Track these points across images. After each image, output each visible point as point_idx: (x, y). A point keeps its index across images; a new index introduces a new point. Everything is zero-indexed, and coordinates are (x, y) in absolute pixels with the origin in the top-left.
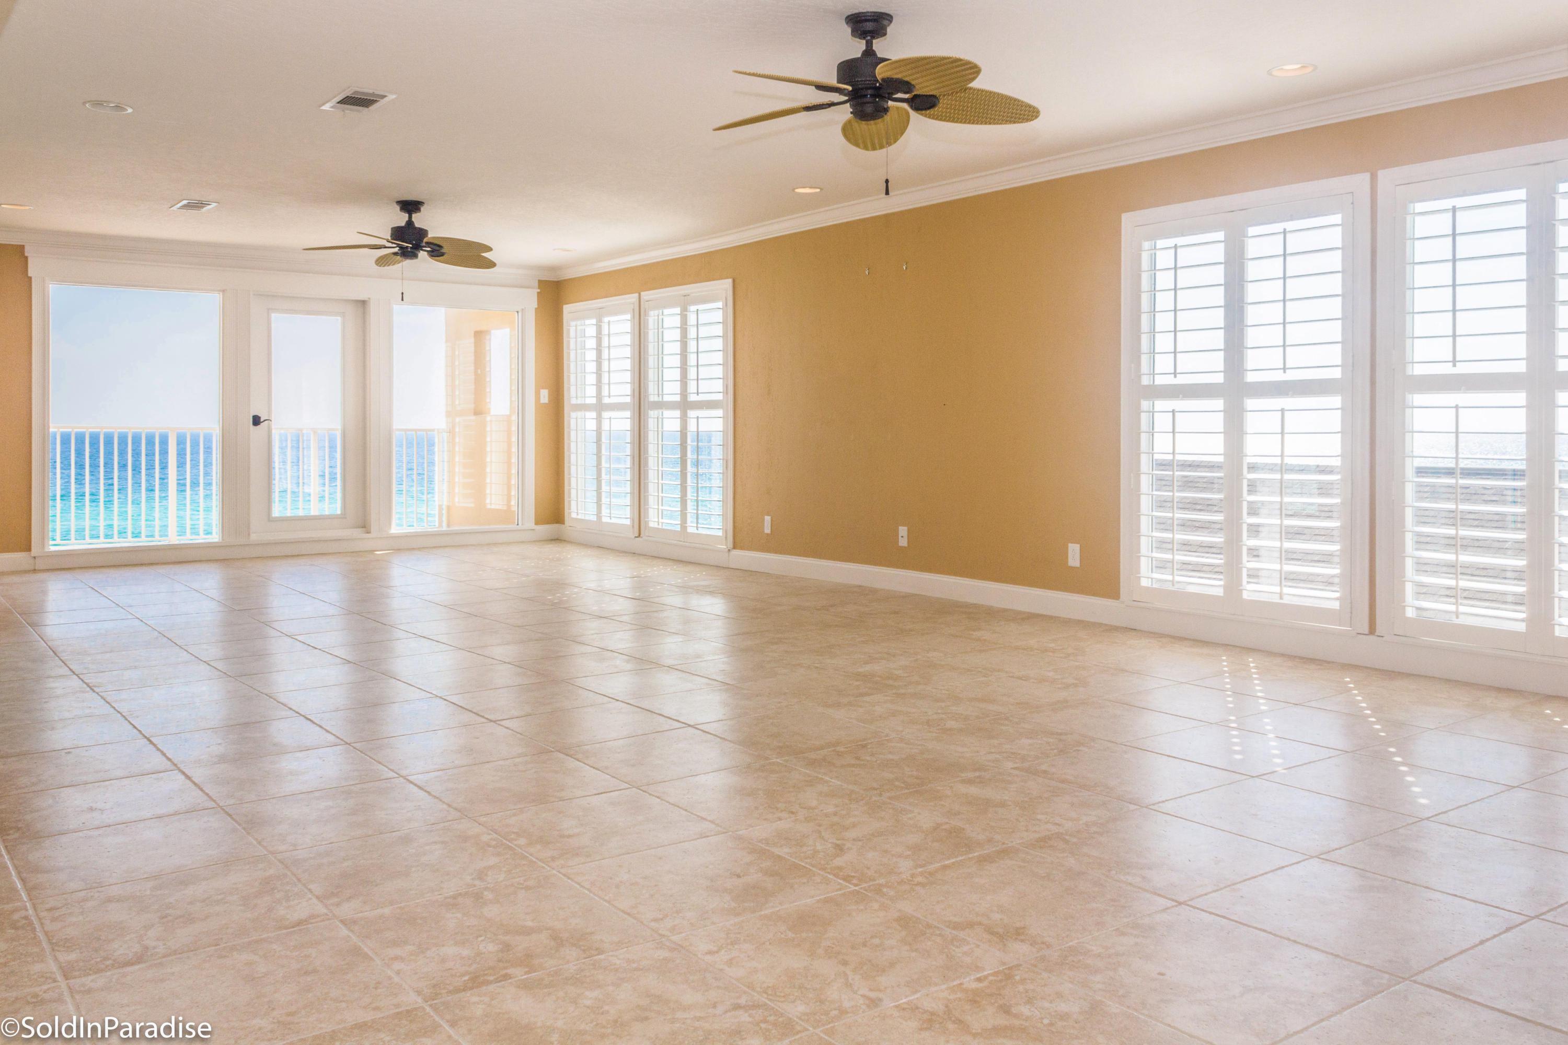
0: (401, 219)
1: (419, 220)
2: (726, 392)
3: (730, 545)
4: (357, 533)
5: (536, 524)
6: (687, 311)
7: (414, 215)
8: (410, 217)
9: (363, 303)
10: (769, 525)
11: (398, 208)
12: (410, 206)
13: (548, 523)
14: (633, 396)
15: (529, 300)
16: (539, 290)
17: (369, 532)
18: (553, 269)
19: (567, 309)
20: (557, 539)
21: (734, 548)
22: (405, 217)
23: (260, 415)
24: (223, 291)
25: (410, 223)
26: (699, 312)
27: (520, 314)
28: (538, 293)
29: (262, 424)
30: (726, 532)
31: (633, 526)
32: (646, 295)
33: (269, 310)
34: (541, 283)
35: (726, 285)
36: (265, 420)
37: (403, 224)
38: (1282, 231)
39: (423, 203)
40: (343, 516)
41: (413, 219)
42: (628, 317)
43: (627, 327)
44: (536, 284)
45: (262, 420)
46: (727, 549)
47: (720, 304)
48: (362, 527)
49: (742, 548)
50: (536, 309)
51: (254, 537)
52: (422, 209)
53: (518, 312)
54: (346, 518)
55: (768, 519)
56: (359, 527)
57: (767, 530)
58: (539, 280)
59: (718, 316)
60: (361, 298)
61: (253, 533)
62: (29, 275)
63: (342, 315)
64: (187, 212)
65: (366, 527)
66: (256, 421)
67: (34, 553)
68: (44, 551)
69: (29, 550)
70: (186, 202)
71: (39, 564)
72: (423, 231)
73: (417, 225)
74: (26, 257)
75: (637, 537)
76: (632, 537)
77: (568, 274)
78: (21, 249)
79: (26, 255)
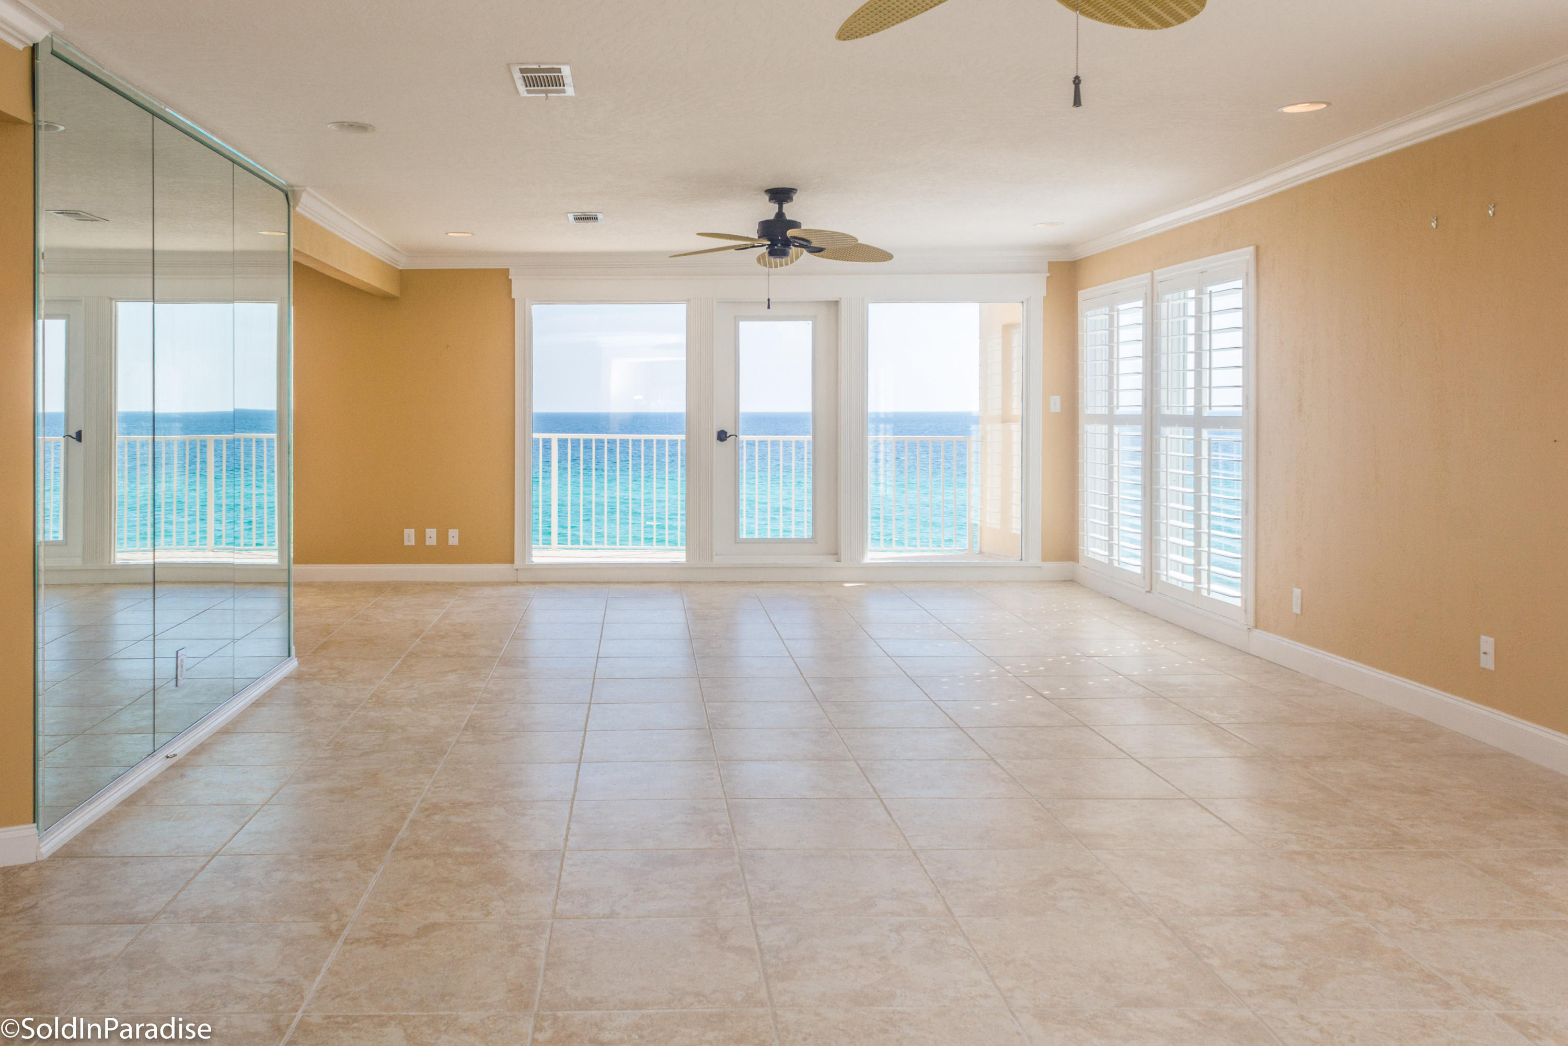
0: (769, 211)
1: (791, 211)
2: (1246, 406)
3: (1251, 623)
4: (829, 561)
5: (1043, 560)
6: (1202, 294)
7: (785, 206)
8: (781, 208)
9: (836, 303)
10: (1299, 601)
11: (767, 198)
12: (781, 195)
13: (1061, 560)
14: (1145, 406)
15: (1037, 287)
16: (1048, 275)
17: (841, 561)
18: (1066, 247)
19: (1082, 294)
20: (1072, 581)
21: (1256, 627)
22: (774, 208)
23: (726, 431)
24: (688, 301)
25: (780, 214)
26: (1213, 295)
27: (1025, 305)
28: (1048, 278)
29: (728, 439)
30: (1246, 602)
31: (1144, 577)
32: (1160, 274)
33: (737, 319)
34: (1051, 264)
35: (1248, 252)
36: (730, 436)
37: (772, 217)
39: (796, 190)
40: (813, 540)
41: (784, 211)
42: (1140, 303)
43: (1139, 317)
44: (1045, 268)
45: (727, 435)
46: (1246, 628)
47: (1239, 283)
48: (834, 554)
49: (1266, 629)
50: (1045, 298)
51: (717, 560)
52: (794, 197)
53: (1022, 302)
54: (816, 543)
55: (1297, 592)
56: (830, 554)
57: (1297, 610)
58: (1049, 262)
59: (1237, 300)
61: (717, 555)
62: (513, 297)
63: (813, 318)
64: (590, 224)
65: (836, 554)
66: (722, 436)
67: (518, 563)
68: (527, 563)
69: (512, 562)
70: (572, 215)
71: (522, 577)
72: (795, 225)
73: (789, 217)
74: (511, 280)
75: (1149, 592)
76: (1144, 591)
77: (1083, 252)
78: (506, 272)
79: (510, 277)
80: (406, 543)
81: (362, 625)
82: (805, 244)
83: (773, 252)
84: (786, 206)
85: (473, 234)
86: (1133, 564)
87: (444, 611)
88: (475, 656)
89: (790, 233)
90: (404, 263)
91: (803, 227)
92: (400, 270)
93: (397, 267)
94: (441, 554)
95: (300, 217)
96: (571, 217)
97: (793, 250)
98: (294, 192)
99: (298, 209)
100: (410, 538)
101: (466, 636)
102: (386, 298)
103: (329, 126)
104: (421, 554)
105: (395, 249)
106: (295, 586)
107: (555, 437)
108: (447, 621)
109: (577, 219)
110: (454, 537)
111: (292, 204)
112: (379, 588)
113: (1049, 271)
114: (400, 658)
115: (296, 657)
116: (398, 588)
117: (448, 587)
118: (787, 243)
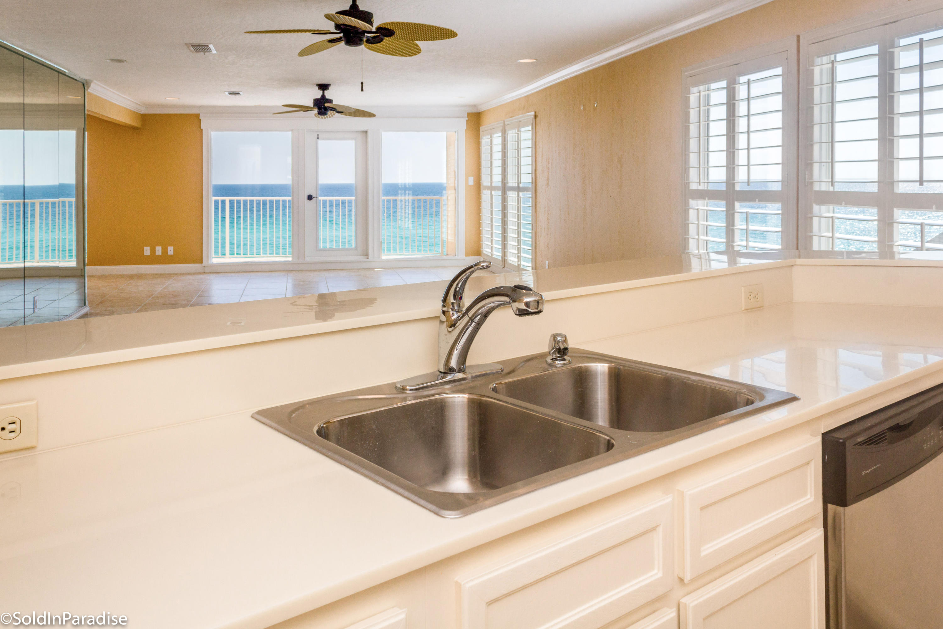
0: (318, 94)
1: (328, 94)
2: (532, 182)
4: (362, 258)
5: (466, 255)
6: (519, 132)
8: (323, 93)
9: (366, 132)
11: (317, 88)
12: (323, 87)
13: (475, 256)
14: (502, 182)
15: (462, 124)
17: (368, 258)
18: (474, 106)
22: (321, 93)
23: (312, 195)
24: (292, 130)
25: (323, 96)
28: (467, 120)
29: (313, 199)
31: (501, 261)
32: (506, 122)
33: (317, 139)
34: (469, 114)
36: (314, 197)
37: (319, 97)
38: (747, 81)
39: (330, 85)
40: (356, 249)
41: (325, 94)
43: (500, 141)
44: (466, 115)
45: (313, 197)
50: (465, 130)
51: (308, 259)
52: (330, 88)
53: (456, 132)
56: (364, 255)
60: (365, 129)
61: (307, 257)
62: (202, 128)
63: (355, 139)
64: (237, 96)
65: (367, 255)
66: (310, 198)
67: (204, 264)
68: (210, 263)
69: (202, 262)
70: (227, 92)
71: (207, 270)
72: (330, 101)
73: (327, 97)
74: (200, 120)
75: (504, 268)
76: (502, 267)
77: (482, 108)
78: (198, 115)
79: (200, 118)
80: (145, 254)
81: (121, 293)
82: (333, 109)
83: (320, 113)
84: (326, 92)
85: (179, 99)
86: (498, 254)
87: (165, 286)
88: (178, 304)
89: (326, 105)
90: (143, 111)
91: (334, 103)
92: (142, 114)
93: (140, 113)
94: (165, 259)
95: (90, 94)
96: (227, 93)
97: (329, 112)
98: (87, 82)
99: (89, 90)
100: (147, 251)
101: (175, 296)
102: (134, 128)
103: (106, 60)
104: (153, 260)
105: (139, 105)
106: (88, 277)
107: (227, 199)
108: (166, 290)
109: (230, 94)
110: (171, 250)
111: (86, 88)
112: (130, 277)
113: (468, 117)
114: (140, 306)
115: (89, 305)
116: (140, 277)
117: (169, 276)
118: (326, 109)
